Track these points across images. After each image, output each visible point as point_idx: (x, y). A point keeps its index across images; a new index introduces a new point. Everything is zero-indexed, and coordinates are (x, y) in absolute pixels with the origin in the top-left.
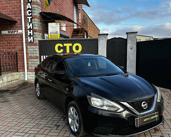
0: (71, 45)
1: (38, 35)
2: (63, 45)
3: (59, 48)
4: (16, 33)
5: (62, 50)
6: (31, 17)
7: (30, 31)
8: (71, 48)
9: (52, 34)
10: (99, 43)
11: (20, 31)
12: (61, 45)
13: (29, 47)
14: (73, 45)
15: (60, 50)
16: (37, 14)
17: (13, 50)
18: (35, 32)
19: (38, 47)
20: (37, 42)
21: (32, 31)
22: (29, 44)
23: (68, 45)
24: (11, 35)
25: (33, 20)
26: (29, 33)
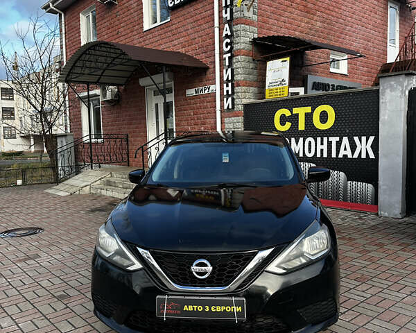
0: (309, 109)
1: (245, 92)
2: (292, 112)
3: (283, 120)
4: (206, 92)
5: (288, 125)
6: (229, 55)
7: (227, 86)
8: (309, 117)
9: (272, 88)
10: (381, 101)
11: (212, 87)
12: (287, 113)
13: (226, 120)
14: (313, 110)
15: (284, 124)
16: (243, 46)
17: (202, 129)
18: (238, 86)
19: (241, 119)
20: (241, 108)
21: (230, 84)
22: (226, 114)
23: (301, 112)
24: (198, 97)
25: (234, 61)
26: (225, 89)
